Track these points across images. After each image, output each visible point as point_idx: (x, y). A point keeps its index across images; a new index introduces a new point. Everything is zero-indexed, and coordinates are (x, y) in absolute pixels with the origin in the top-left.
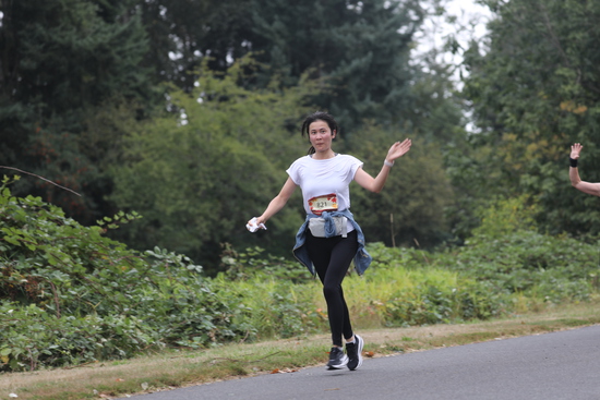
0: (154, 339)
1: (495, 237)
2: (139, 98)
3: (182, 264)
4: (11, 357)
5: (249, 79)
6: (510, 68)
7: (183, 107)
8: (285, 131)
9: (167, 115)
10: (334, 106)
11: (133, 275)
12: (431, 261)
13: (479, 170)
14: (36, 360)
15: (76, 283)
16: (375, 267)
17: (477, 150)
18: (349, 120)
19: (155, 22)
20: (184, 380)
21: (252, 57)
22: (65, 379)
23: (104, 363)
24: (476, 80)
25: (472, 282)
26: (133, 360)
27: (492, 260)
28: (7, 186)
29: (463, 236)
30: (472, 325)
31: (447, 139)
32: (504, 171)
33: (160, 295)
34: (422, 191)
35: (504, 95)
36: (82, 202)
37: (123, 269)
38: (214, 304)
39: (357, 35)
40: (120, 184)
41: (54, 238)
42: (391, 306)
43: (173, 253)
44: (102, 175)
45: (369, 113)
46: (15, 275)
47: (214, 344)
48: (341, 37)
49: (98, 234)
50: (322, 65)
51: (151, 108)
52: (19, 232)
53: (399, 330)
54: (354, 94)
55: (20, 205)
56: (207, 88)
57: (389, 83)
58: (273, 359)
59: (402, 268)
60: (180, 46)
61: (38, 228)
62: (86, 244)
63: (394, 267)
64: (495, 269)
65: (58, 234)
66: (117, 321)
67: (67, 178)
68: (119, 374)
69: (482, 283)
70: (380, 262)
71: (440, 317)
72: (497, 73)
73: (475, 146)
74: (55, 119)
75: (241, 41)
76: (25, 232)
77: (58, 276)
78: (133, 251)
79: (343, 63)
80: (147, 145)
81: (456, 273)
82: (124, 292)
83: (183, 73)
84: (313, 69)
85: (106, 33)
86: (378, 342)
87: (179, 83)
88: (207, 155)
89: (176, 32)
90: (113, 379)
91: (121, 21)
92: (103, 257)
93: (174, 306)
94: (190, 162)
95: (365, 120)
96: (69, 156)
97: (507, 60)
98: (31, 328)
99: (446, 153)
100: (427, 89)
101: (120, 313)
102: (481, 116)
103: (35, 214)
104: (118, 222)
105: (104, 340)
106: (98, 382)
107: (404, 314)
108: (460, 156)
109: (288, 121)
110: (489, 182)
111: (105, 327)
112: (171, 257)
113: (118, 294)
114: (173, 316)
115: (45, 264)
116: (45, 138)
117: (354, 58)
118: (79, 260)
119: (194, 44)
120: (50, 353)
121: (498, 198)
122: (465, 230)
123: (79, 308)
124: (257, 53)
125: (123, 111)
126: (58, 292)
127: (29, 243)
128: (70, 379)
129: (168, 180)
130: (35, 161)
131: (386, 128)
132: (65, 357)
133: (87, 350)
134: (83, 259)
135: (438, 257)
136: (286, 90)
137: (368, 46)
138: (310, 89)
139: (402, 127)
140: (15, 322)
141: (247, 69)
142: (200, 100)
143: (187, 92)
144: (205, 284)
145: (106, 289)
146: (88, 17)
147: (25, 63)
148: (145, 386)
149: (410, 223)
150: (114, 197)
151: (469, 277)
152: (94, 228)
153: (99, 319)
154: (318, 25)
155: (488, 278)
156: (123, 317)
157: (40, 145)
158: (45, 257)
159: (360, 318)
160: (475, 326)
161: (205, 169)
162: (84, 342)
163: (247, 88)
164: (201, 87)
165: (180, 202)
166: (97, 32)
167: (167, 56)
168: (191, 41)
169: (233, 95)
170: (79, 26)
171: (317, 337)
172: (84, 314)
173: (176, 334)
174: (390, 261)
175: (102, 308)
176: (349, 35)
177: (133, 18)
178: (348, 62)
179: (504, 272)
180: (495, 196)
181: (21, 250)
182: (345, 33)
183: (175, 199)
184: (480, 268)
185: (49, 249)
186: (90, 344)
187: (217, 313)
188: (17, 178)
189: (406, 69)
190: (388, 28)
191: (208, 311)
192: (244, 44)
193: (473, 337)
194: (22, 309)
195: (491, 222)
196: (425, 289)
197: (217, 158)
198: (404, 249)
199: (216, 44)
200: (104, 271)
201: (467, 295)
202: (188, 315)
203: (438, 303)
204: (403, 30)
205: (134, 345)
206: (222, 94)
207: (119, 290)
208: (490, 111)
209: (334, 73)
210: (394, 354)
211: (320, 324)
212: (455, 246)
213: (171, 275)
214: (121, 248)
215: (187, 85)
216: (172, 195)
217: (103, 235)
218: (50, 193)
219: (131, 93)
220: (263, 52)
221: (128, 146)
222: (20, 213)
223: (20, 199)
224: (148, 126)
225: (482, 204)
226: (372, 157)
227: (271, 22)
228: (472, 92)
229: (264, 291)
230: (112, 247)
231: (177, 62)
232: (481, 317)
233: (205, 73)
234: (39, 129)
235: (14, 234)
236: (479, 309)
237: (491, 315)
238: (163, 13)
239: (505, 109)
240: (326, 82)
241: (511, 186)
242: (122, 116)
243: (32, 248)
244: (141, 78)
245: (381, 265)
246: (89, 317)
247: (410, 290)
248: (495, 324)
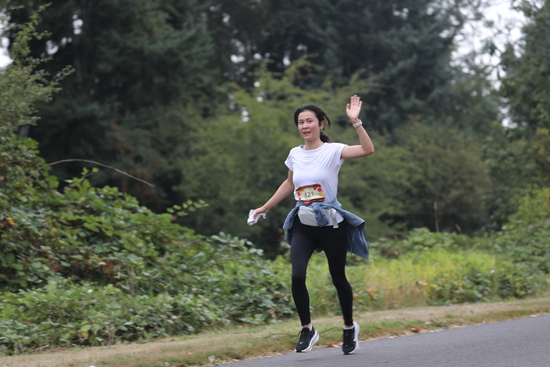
0: (220, 316)
1: (530, 223)
2: (205, 97)
3: (245, 248)
4: (90, 332)
5: (304, 80)
6: (543, 68)
7: (244, 106)
8: (338, 127)
9: (230, 112)
10: (382, 103)
11: (200, 258)
12: (471, 245)
13: (515, 161)
14: (113, 336)
15: (149, 266)
16: (420, 250)
17: (513, 144)
18: (396, 117)
19: (219, 28)
20: (247, 353)
21: (308, 59)
22: (139, 353)
23: (175, 338)
24: (512, 79)
25: (509, 264)
26: (200, 335)
27: (527, 244)
28: (87, 178)
29: (500, 222)
30: (509, 303)
31: (486, 133)
32: (537, 162)
33: (225, 276)
34: (463, 181)
35: (538, 93)
36: (153, 192)
37: (191, 252)
38: (274, 284)
39: (403, 39)
40: (188, 175)
41: (129, 225)
42: (435, 286)
43: (236, 238)
44: (171, 168)
45: (414, 110)
46: (94, 258)
47: (274, 321)
48: (388, 41)
49: (168, 221)
50: (371, 66)
51: (215, 107)
52: (97, 219)
53: (443, 308)
54: (400, 93)
55: (99, 195)
56: (267, 88)
57: (432, 82)
58: (328, 334)
59: (445, 251)
60: (242, 50)
61: (114, 215)
62: (157, 229)
63: (437, 250)
64: (530, 252)
65: (133, 221)
66: (185, 300)
67: (140, 170)
68: (189, 348)
69: (518, 264)
70: (425, 246)
71: (480, 296)
72: (532, 72)
73: (511, 140)
74: (129, 117)
75: (297, 45)
76: (102, 219)
77: (133, 259)
78: (201, 236)
79: (390, 64)
80: (212, 139)
81: (494, 256)
82: (192, 274)
83: (244, 74)
84: (362, 70)
85: (174, 38)
86: (423, 319)
87: (241, 84)
88: (266, 149)
89: (238, 37)
90: (183, 353)
91: (189, 27)
92: (174, 242)
93: (238, 286)
94: (251, 155)
95: (411, 116)
96: (142, 150)
97: (540, 61)
98: (108, 306)
99: (484, 147)
100: (467, 88)
101: (189, 292)
102: (517, 113)
103: (111, 203)
104: (186, 210)
105: (174, 317)
106: (170, 355)
107: (447, 294)
108: (497, 149)
109: (340, 117)
110: (524, 173)
111: (175, 305)
112: (235, 242)
113: (187, 275)
114: (237, 295)
115: (121, 248)
116: (119, 134)
117: (400, 60)
118: (151, 244)
119: (255, 48)
120: (125, 329)
121: (533, 188)
122: (503, 217)
123: (152, 288)
124: (312, 56)
125: (190, 110)
126: (133, 274)
127: (107, 229)
128: (144, 353)
129: (231, 171)
130: (111, 155)
131: (430, 123)
132: (139, 333)
133: (159, 326)
134: (155, 244)
135: (478, 241)
136: (338, 90)
137: (413, 49)
138: (360, 88)
139: (444, 122)
140: (94, 301)
141: (303, 71)
142: (260, 99)
143: (248, 91)
144: (265, 266)
145: (176, 271)
146: (159, 24)
147: (102, 67)
148: (212, 359)
149: (451, 211)
150: (182, 187)
151: (507, 260)
152: (165, 215)
153: (170, 298)
154: (367, 30)
155: (523, 260)
156: (191, 296)
157: (115, 140)
158: (121, 241)
159: (407, 297)
160: (512, 304)
161: (264, 161)
162: (156, 319)
163: (303, 88)
164: (261, 87)
165: (242, 192)
166: (167, 37)
167: (229, 59)
168: (252, 45)
169: (289, 95)
170: (150, 32)
171: (368, 314)
172: (156, 293)
173: (240, 312)
174: (434, 244)
175: (172, 288)
176: (396, 40)
177: (199, 25)
178: (395, 63)
179: (539, 255)
180: (529, 186)
181: (99, 236)
182: (392, 37)
183: (238, 189)
184: (516, 252)
185: (124, 235)
186: (162, 321)
187: (277, 292)
188: (95, 170)
189: (447, 69)
190: (431, 33)
191: (269, 290)
192: (300, 48)
193: (511, 315)
194: (100, 289)
195: (526, 209)
196: (467, 270)
197: (275, 152)
198: (446, 234)
199: (274, 48)
200: (174, 255)
201: (505, 276)
202: (250, 294)
203: (478, 283)
204: (444, 34)
205: (201, 322)
206: (280, 93)
207: (187, 271)
208: (525, 107)
209: (381, 75)
210: (438, 330)
211: (370, 303)
212: (493, 231)
213: (234, 258)
214: (189, 234)
215: (248, 86)
216: (235, 185)
217: (173, 222)
218: (124, 184)
219: (197, 92)
220: (317, 55)
221: (196, 141)
222: (98, 202)
223: (99, 189)
224: (213, 123)
225: (518, 193)
226: (416, 150)
227: (324, 27)
228: (508, 90)
229: (319, 273)
230: (182, 232)
231: (239, 65)
232: (517, 296)
233: (264, 74)
234: (114, 126)
235: (93, 221)
236: (515, 288)
237: (527, 295)
238: (226, 19)
239: (539, 106)
240: (375, 81)
241: (545, 176)
242: (188, 113)
243: (109, 234)
244: (207, 79)
245: (426, 248)
246: (160, 296)
247: (452, 271)
248: (530, 302)
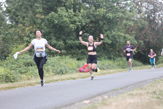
6: (20, 3)
13: (11, 36)
17: (10, 29)
24: (10, 7)
25: (9, 71)
27: (15, 64)
29: (6, 57)
30: (8, 84)
31: (1, 26)
32: (19, 36)
35: (19, 12)
64: (16, 66)
69: (12, 71)
72: (16, 5)
73: (9, 28)
81: (3, 68)
97: (19, 1)
102: (11, 18)
108: (5, 31)
110: (14, 39)
121: (17, 44)
122: (7, 55)
151: (8, 69)
155: (14, 69)
160: (10, 84)
179: (19, 68)
180: (16, 44)
184: (11, 66)
193: (9, 88)
201: (7, 75)
208: (14, 17)
212: (3, 60)
225: (12, 46)
228: (8, 11)
232: (11, 82)
236: (11, 79)
237: (15, 81)
239: (19, 16)
241: (21, 41)
248: (15, 84)
